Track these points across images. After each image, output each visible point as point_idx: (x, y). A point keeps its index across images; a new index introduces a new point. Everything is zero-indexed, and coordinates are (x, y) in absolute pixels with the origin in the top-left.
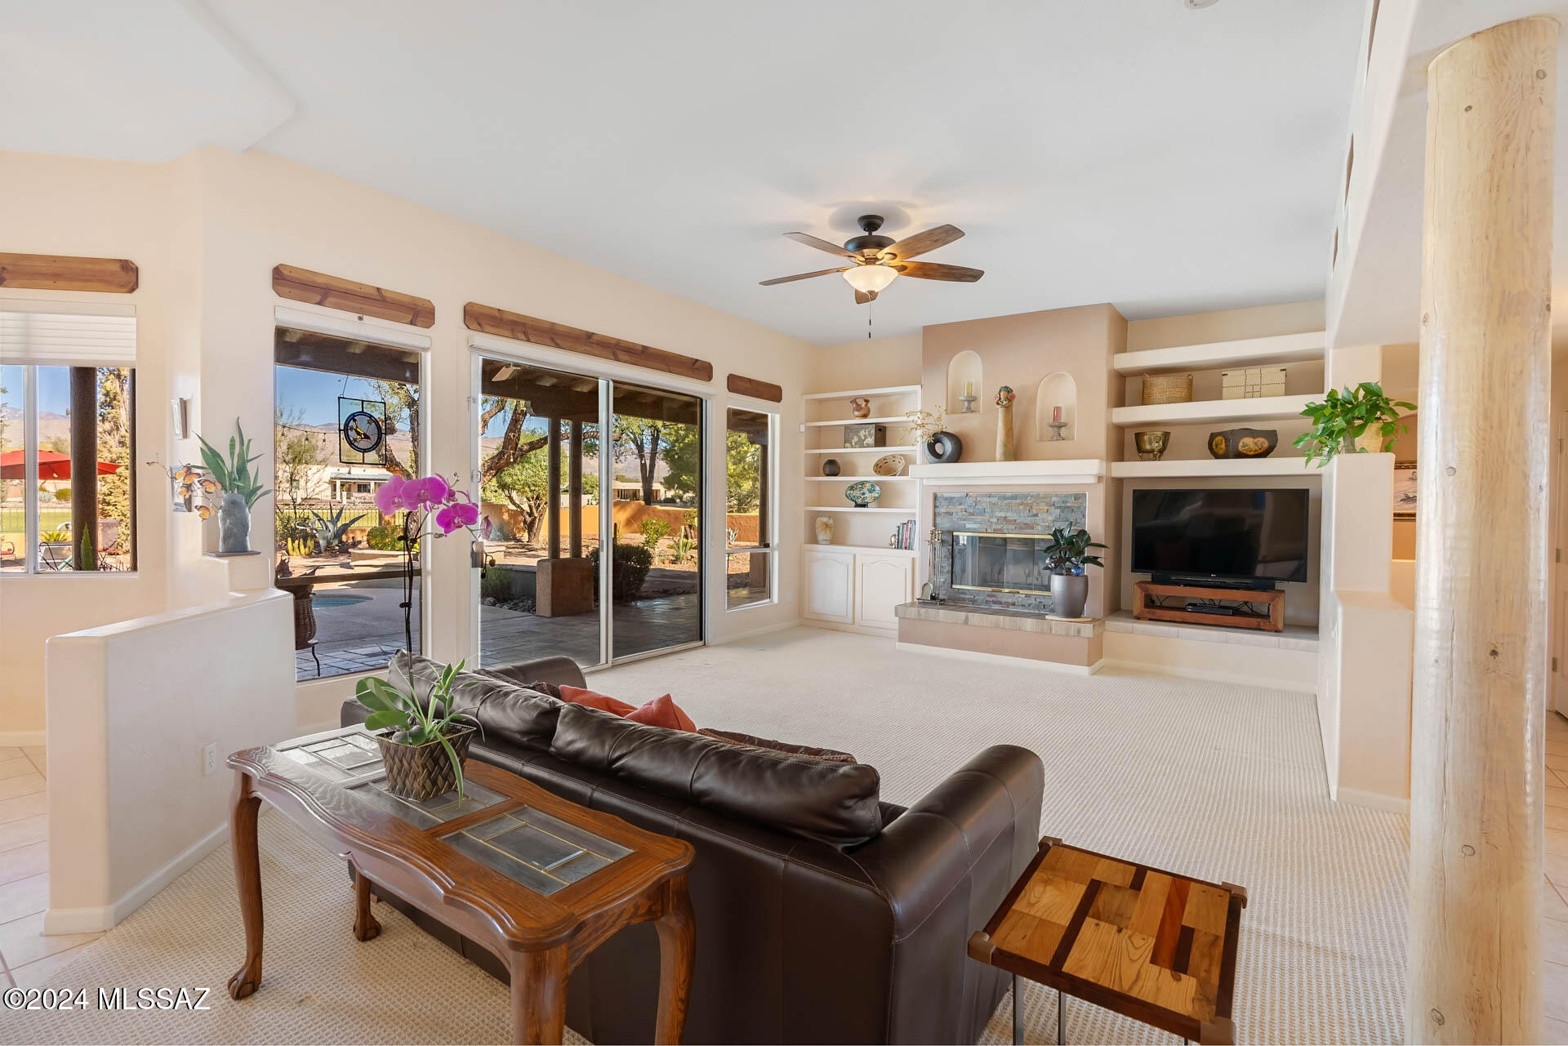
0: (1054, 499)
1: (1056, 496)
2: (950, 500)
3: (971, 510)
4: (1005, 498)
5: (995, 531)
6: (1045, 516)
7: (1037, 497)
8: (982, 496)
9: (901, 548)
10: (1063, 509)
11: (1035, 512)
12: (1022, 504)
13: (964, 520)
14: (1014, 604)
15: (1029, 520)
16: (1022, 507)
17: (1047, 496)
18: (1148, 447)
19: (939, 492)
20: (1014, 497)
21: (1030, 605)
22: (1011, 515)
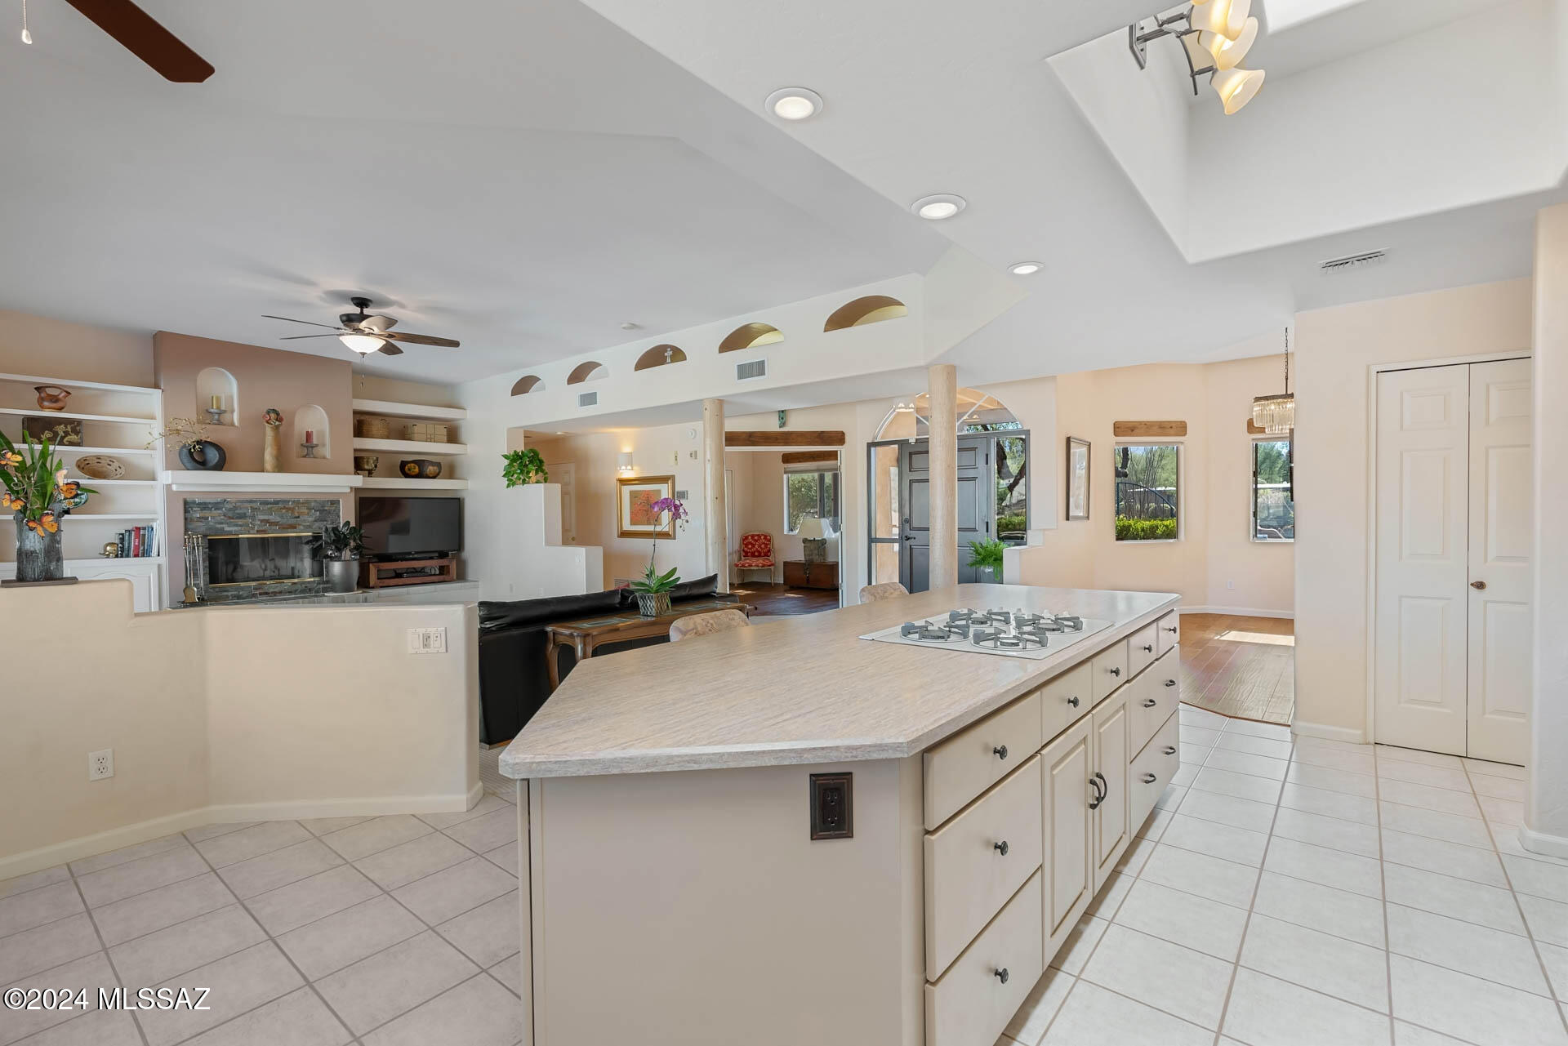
0: (313, 504)
1: (315, 501)
2: (204, 506)
3: (230, 514)
4: (265, 503)
5: (258, 532)
6: (306, 518)
7: (297, 502)
8: (243, 502)
9: (128, 556)
10: (321, 511)
11: (297, 515)
12: (284, 508)
13: (222, 523)
14: (280, 592)
15: (293, 521)
16: (284, 511)
17: (307, 502)
18: (366, 467)
19: (189, 498)
20: (276, 502)
21: (296, 591)
22: (272, 518)
